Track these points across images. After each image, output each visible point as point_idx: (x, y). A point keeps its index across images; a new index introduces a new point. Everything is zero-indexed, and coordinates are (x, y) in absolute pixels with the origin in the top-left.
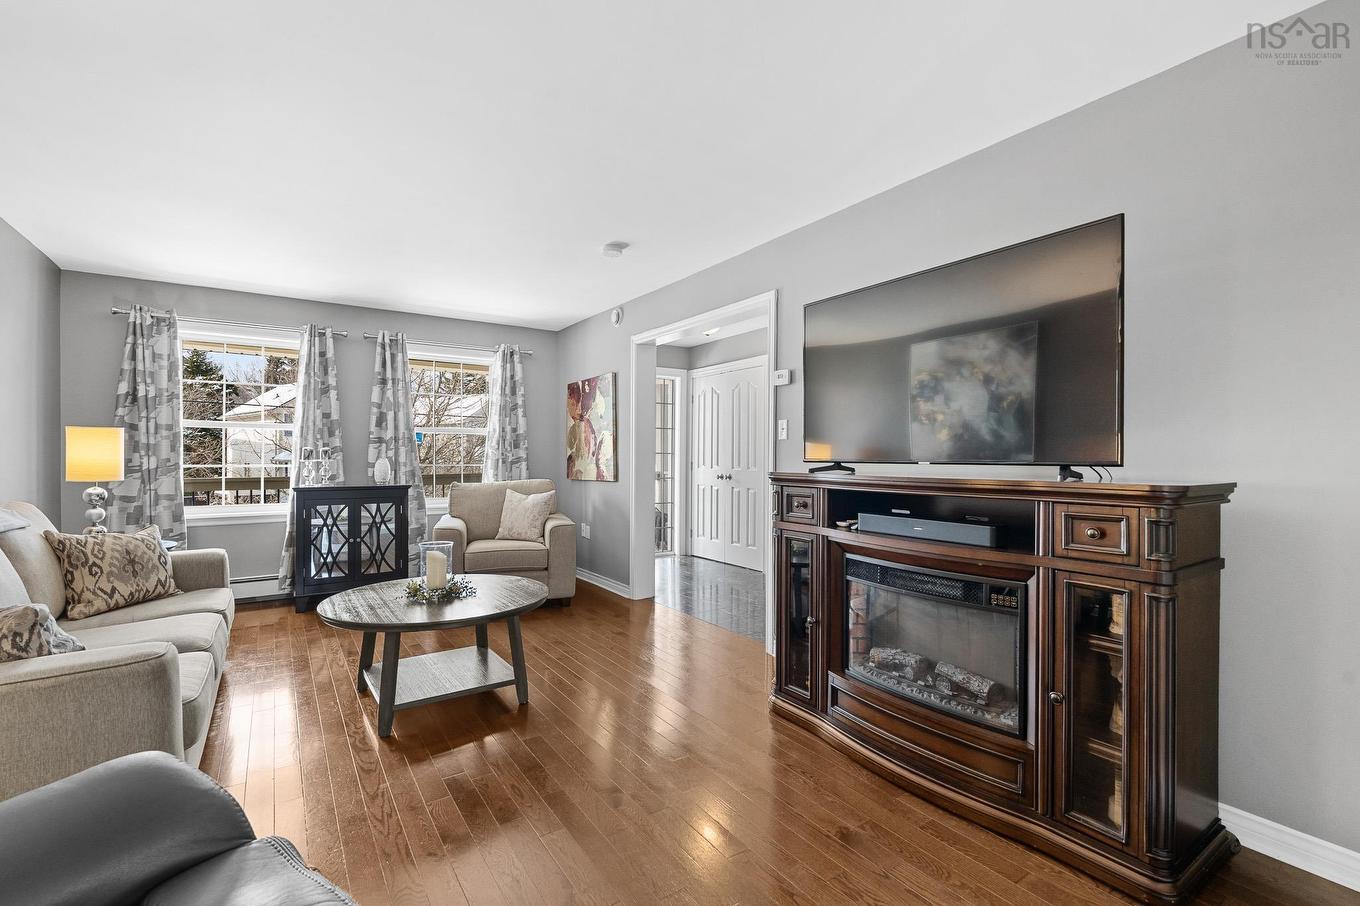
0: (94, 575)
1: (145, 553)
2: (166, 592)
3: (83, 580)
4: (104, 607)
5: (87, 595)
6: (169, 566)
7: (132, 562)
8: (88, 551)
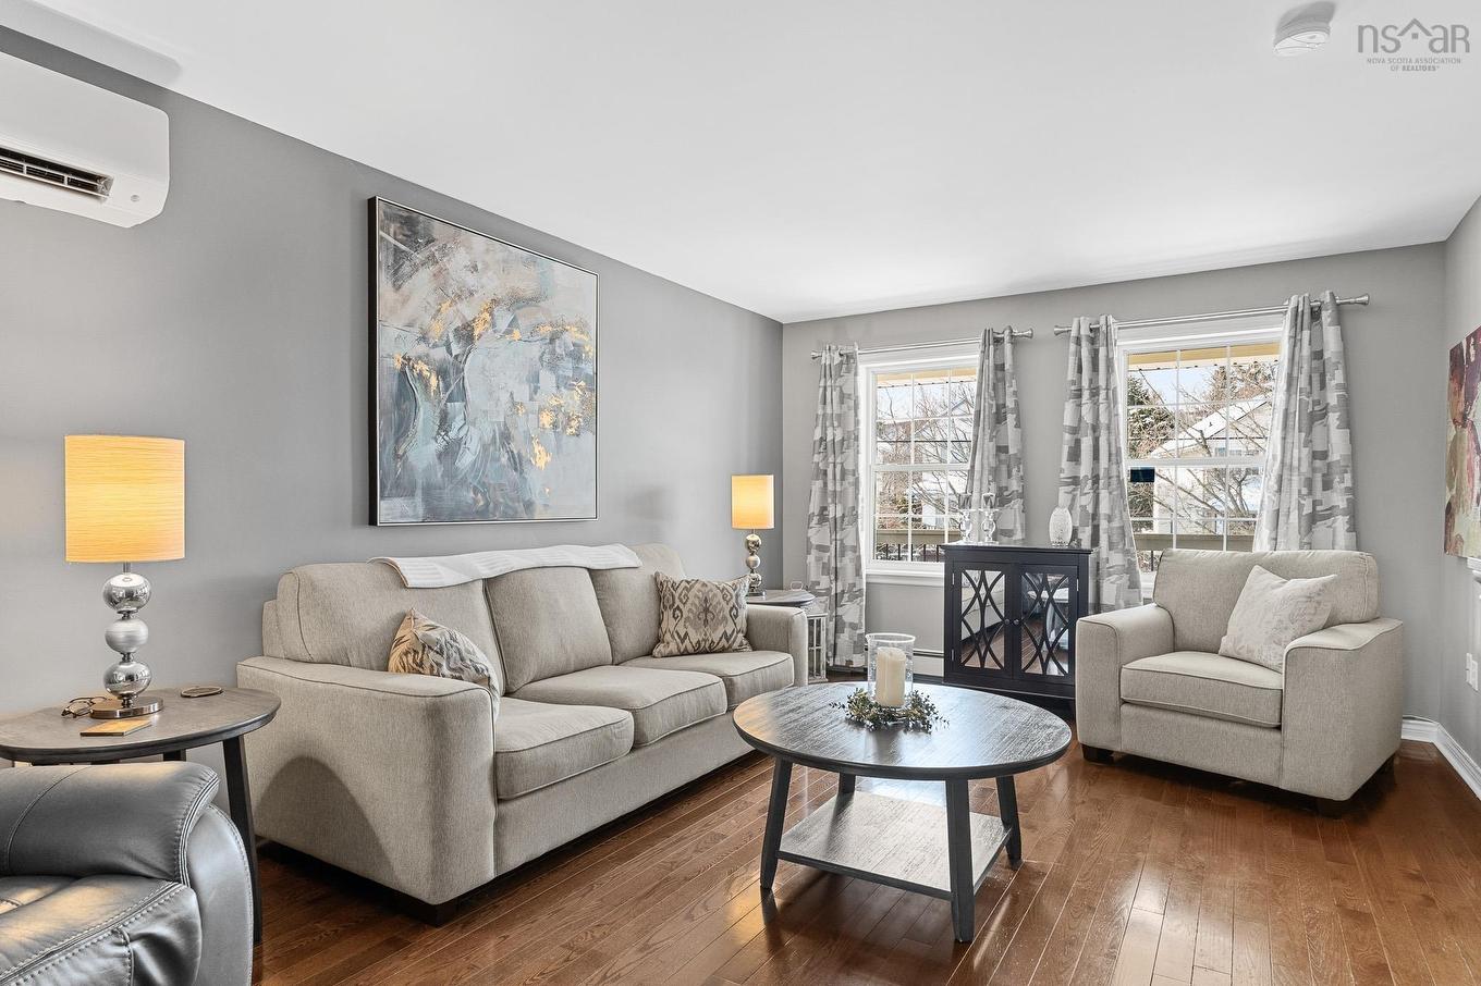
0: (676, 619)
1: (719, 603)
2: (730, 646)
3: (669, 623)
4: (675, 651)
5: (668, 637)
6: (741, 622)
7: (706, 610)
8: (677, 595)
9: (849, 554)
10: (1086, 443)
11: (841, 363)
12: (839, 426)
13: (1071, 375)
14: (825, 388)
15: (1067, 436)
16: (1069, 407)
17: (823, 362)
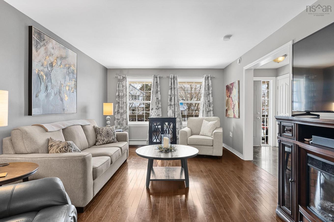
0: (101, 136)
1: (110, 132)
2: (114, 141)
3: (99, 137)
4: (102, 144)
5: (99, 140)
6: (115, 135)
7: (108, 134)
8: (100, 131)
9: (124, 120)
10: (173, 98)
11: (122, 79)
12: (122, 92)
13: (170, 85)
14: (119, 84)
15: (169, 97)
16: (170, 91)
17: (118, 78)
